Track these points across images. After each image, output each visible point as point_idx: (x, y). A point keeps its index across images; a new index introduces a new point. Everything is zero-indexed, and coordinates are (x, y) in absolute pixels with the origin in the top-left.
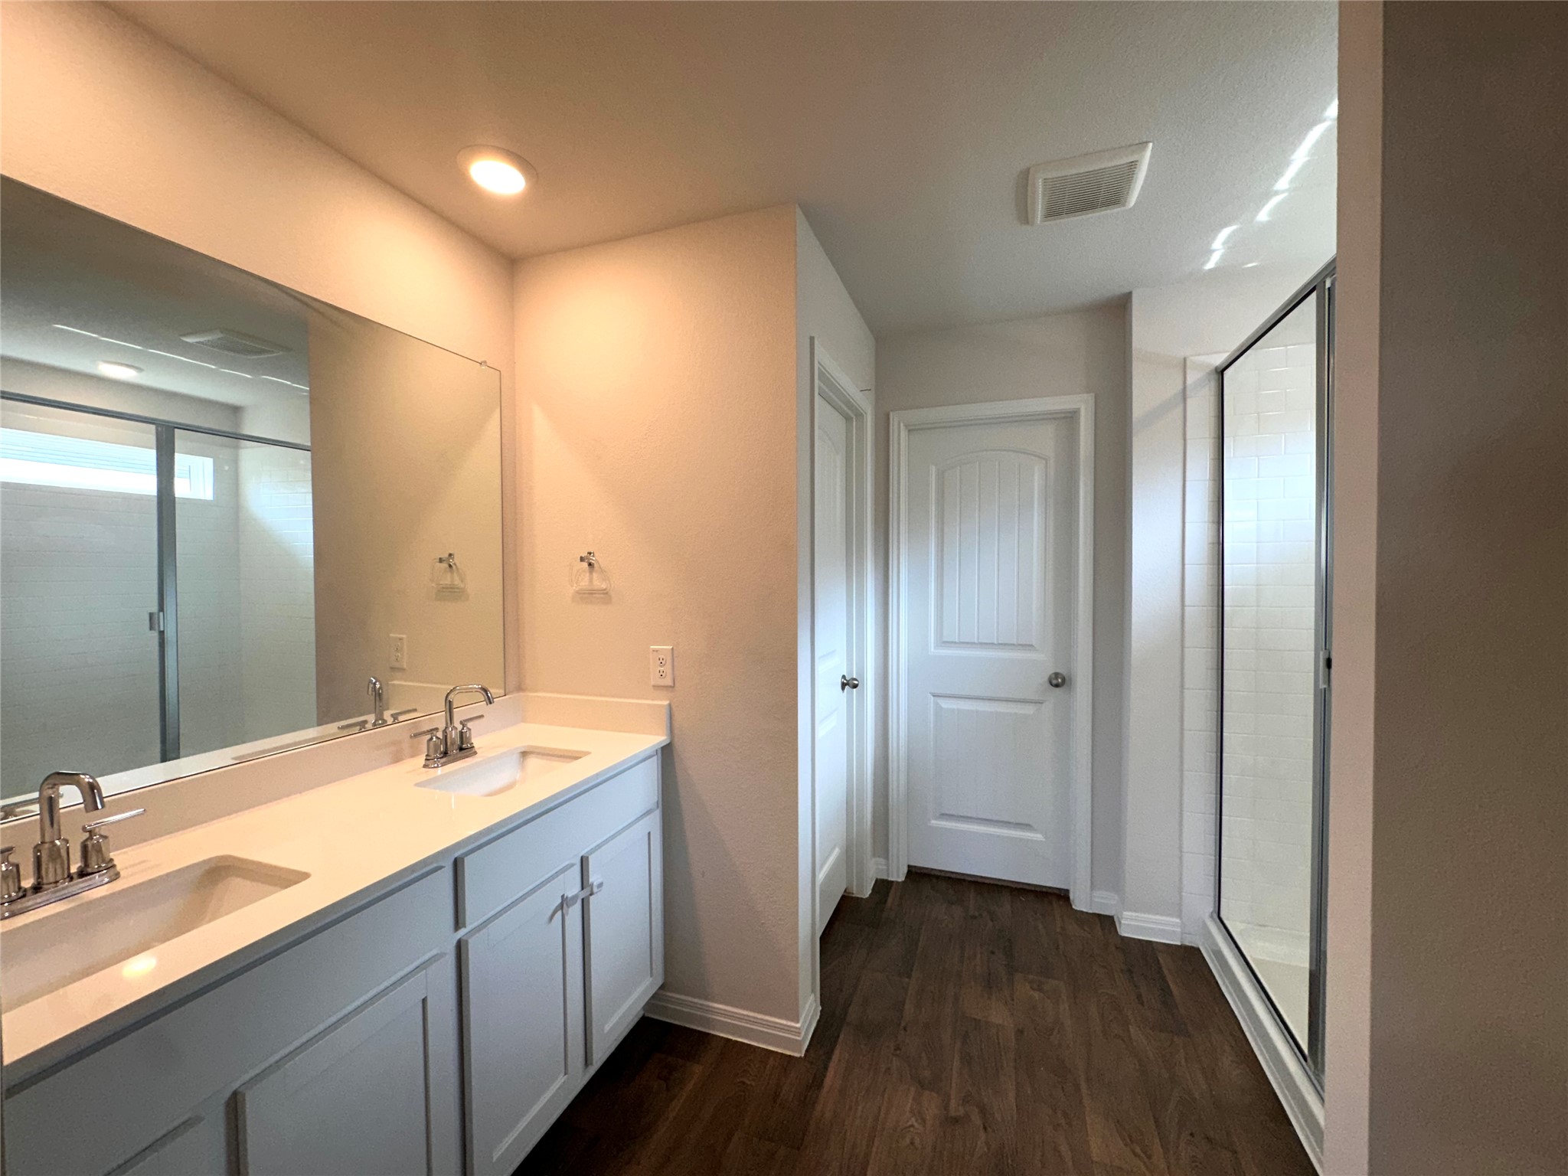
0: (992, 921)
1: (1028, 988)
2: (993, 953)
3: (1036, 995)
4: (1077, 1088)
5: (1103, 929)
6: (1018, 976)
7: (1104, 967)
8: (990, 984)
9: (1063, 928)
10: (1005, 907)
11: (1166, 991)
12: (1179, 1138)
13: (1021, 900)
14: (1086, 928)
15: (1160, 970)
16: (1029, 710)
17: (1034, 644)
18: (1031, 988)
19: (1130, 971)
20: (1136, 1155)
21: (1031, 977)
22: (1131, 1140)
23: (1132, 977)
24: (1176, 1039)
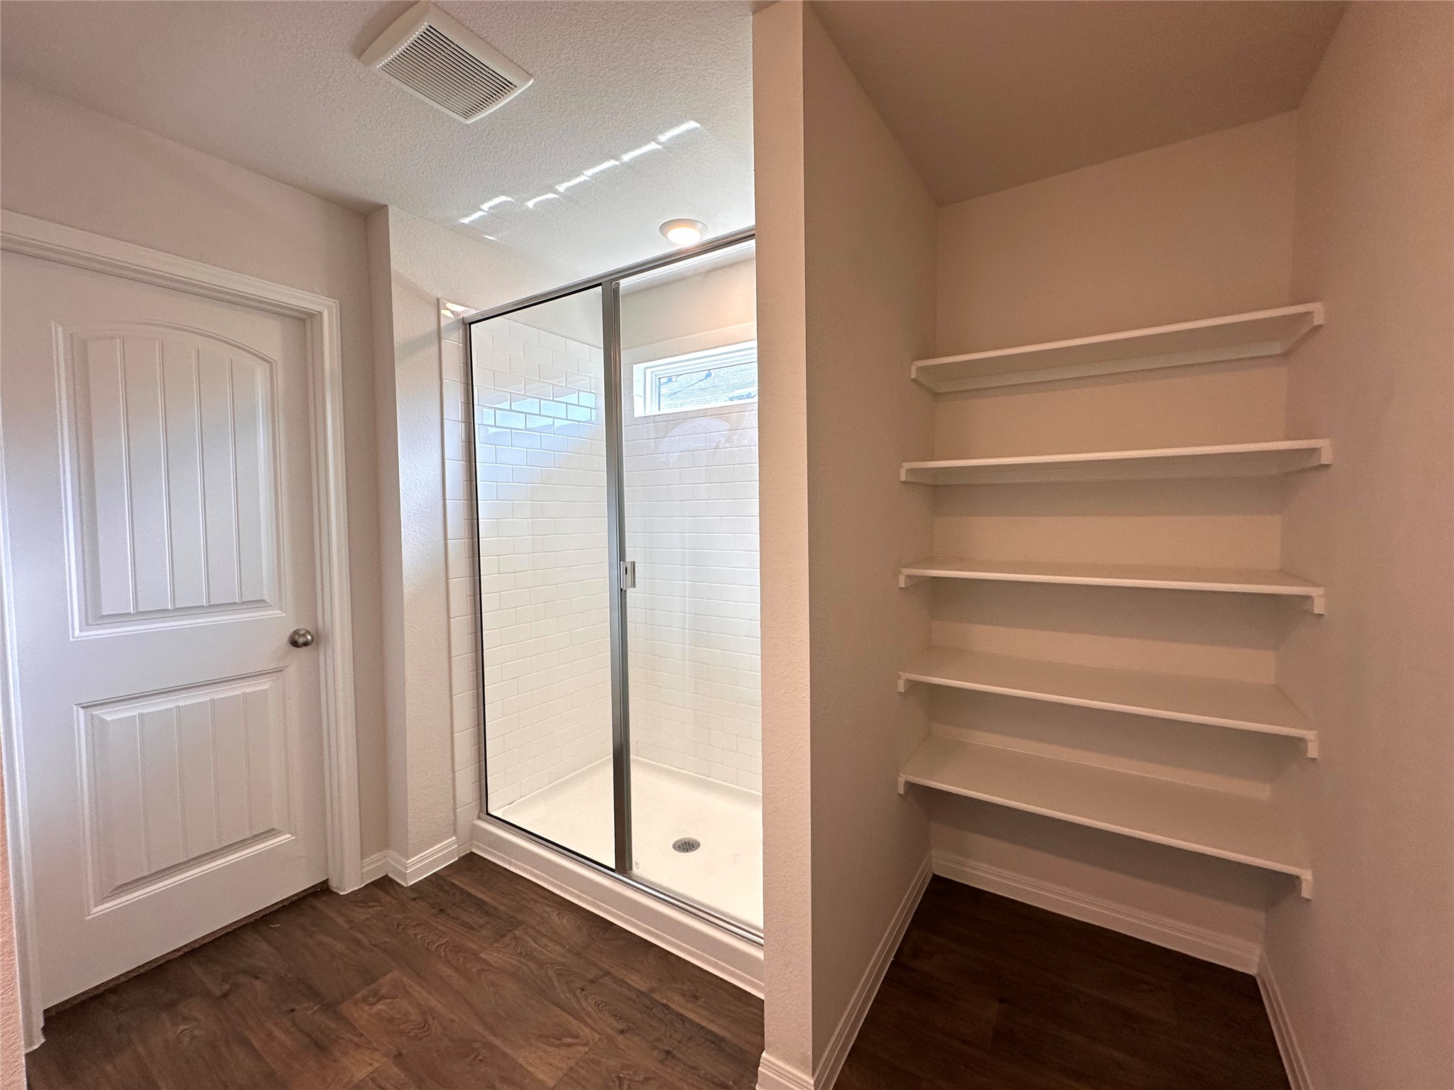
0: (257, 978)
1: (366, 1008)
2: (293, 1010)
3: (380, 1006)
4: (490, 1046)
5: (388, 893)
6: (347, 1009)
7: (418, 925)
8: (320, 1046)
9: (349, 922)
10: (260, 949)
11: (480, 904)
12: (578, 1001)
13: (275, 929)
14: (371, 904)
15: (462, 891)
16: (264, 685)
17: (265, 598)
18: (370, 1005)
19: (442, 911)
20: (570, 1045)
21: (359, 995)
22: (558, 1040)
23: (448, 915)
24: (517, 933)
